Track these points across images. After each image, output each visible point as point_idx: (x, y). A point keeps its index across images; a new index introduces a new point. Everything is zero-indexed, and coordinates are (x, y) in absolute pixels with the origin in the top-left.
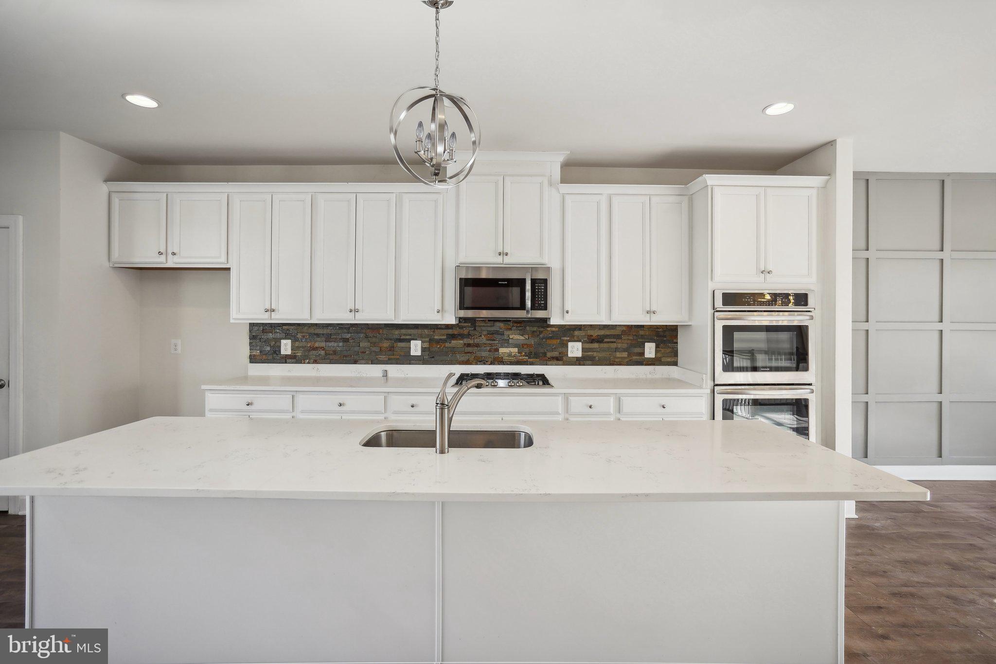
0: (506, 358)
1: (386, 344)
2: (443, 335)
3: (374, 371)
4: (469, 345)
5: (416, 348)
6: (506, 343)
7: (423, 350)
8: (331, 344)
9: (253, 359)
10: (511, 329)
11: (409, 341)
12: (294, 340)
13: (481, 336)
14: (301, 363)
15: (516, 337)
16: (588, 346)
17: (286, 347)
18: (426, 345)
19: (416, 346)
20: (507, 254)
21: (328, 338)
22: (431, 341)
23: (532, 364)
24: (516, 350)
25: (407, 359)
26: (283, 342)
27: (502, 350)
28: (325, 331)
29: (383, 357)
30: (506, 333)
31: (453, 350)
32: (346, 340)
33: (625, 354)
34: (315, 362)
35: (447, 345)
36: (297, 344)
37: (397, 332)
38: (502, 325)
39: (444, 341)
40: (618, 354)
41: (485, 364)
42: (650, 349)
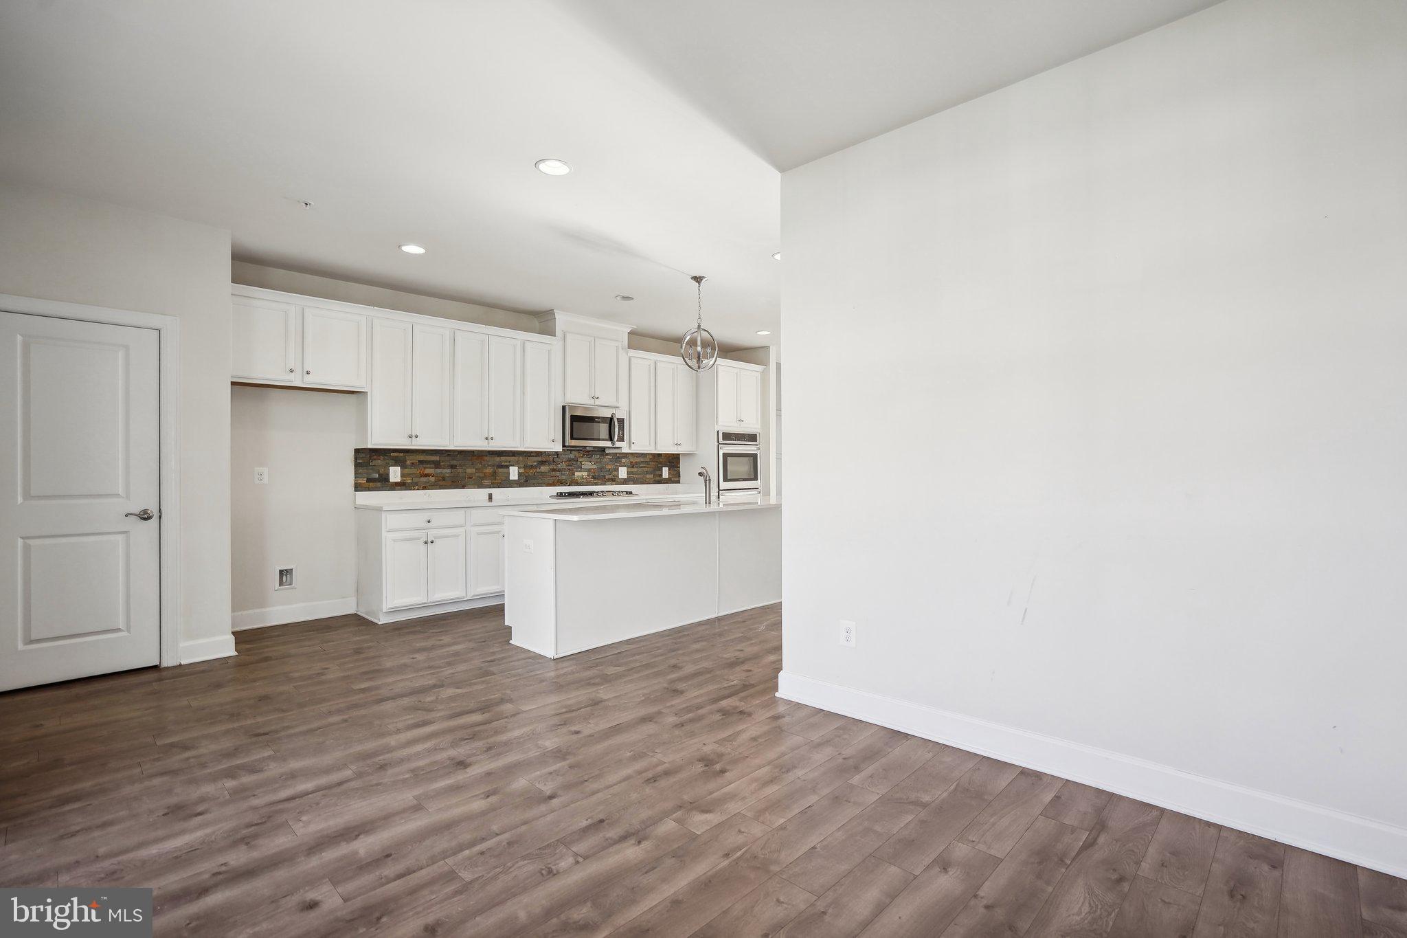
0: (580, 480)
1: (489, 470)
2: (535, 462)
3: (479, 494)
4: (554, 470)
5: (514, 473)
6: (580, 468)
7: (520, 474)
8: (439, 471)
9: (358, 487)
10: (582, 457)
11: (507, 467)
12: (403, 467)
13: (562, 463)
14: (411, 490)
15: (587, 464)
16: (630, 470)
17: (395, 474)
18: (522, 470)
19: (514, 471)
20: (598, 398)
21: (437, 465)
22: (525, 467)
23: (596, 484)
24: (586, 473)
25: (506, 483)
26: (391, 468)
27: (577, 474)
28: (436, 458)
29: (486, 482)
30: (580, 460)
31: (543, 474)
32: (452, 467)
33: (652, 476)
34: (425, 488)
35: (538, 470)
36: (407, 471)
37: (498, 459)
38: (576, 453)
39: (535, 467)
40: (648, 476)
41: (565, 486)
42: (665, 472)
